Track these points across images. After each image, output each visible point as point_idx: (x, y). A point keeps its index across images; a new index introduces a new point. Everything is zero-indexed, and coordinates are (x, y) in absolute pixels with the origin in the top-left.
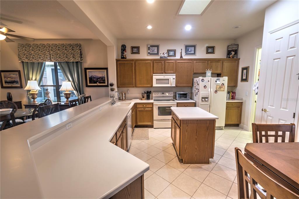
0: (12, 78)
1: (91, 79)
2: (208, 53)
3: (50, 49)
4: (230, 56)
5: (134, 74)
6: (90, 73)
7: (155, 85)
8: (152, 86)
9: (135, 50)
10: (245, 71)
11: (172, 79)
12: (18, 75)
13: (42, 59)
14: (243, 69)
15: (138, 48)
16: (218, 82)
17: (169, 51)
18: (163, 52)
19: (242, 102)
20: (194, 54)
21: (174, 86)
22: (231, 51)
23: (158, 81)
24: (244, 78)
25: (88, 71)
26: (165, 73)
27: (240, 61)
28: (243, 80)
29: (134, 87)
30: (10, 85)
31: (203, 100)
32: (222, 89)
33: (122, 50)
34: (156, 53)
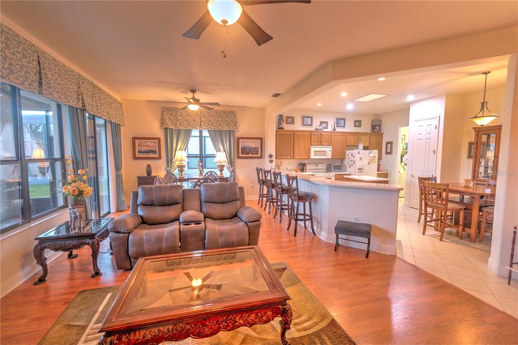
0: (148, 147)
1: (243, 149)
2: (355, 126)
3: (202, 114)
4: (376, 130)
5: (292, 146)
6: (242, 143)
7: (312, 156)
8: (309, 158)
9: (290, 120)
10: (389, 145)
11: (328, 152)
12: (157, 144)
13: (191, 126)
14: (387, 143)
15: (293, 118)
16: (371, 155)
17: (321, 123)
18: (316, 124)
19: (387, 173)
20: (344, 126)
21: (330, 157)
22: (375, 126)
23: (316, 153)
24: (389, 151)
25: (240, 140)
26: (321, 145)
27: (384, 135)
28: (387, 153)
29: (291, 159)
30: (145, 155)
31: (359, 171)
32: (374, 161)
33: (279, 119)
34: (310, 124)
